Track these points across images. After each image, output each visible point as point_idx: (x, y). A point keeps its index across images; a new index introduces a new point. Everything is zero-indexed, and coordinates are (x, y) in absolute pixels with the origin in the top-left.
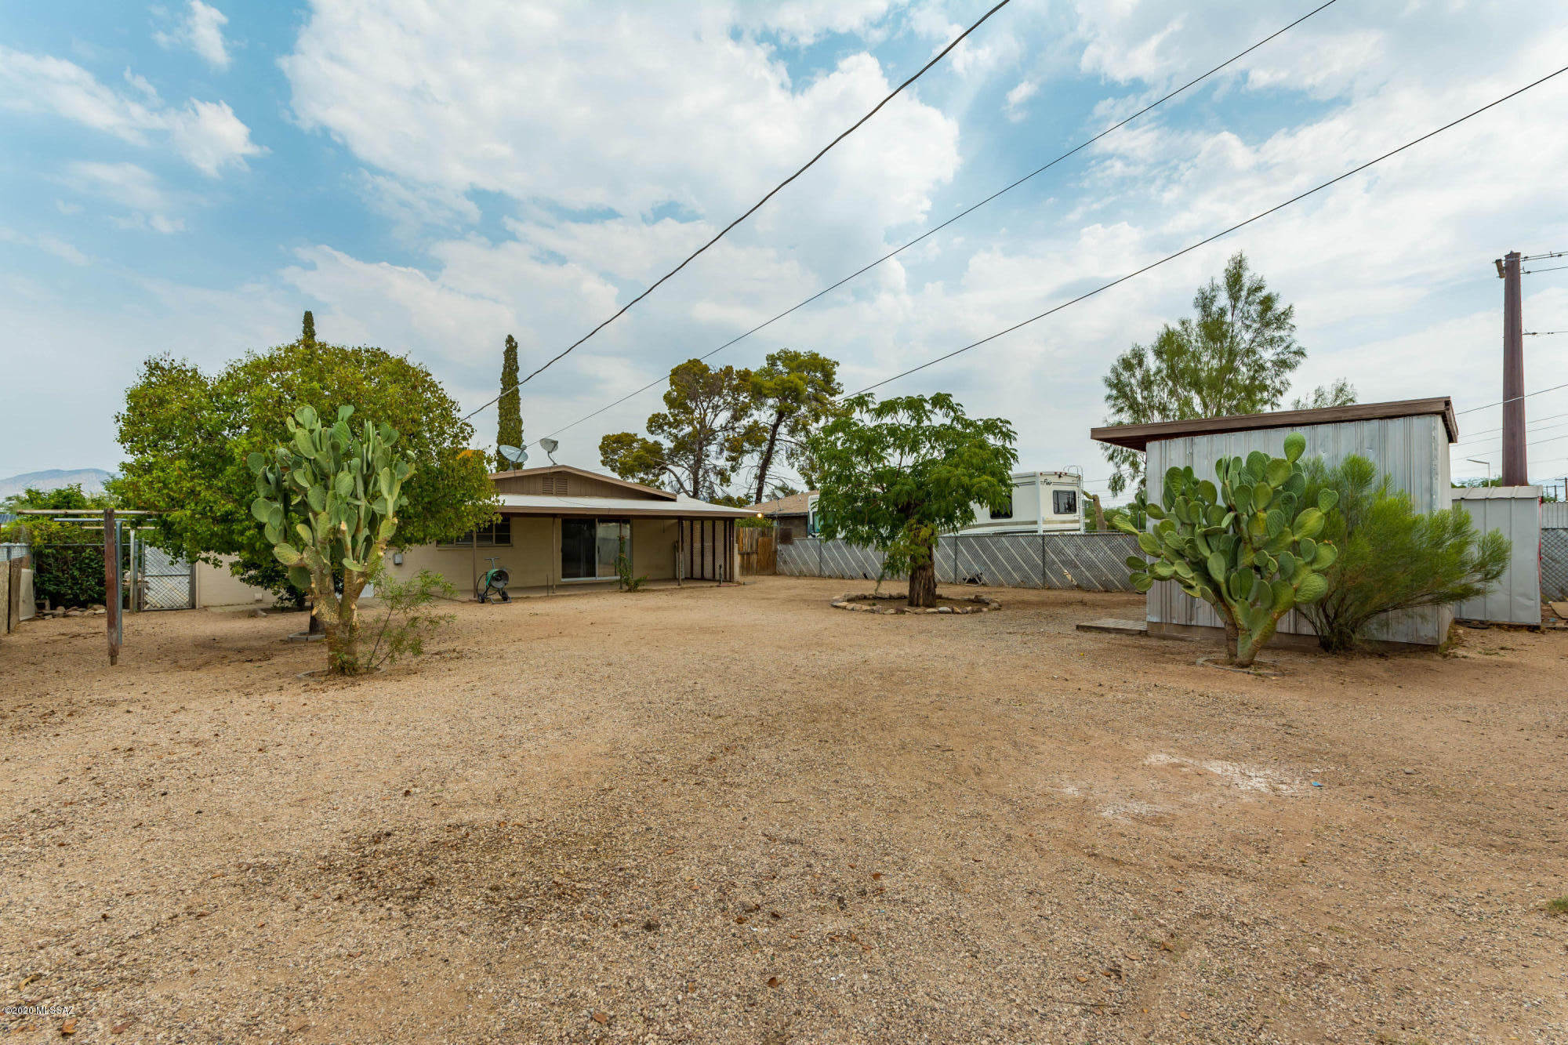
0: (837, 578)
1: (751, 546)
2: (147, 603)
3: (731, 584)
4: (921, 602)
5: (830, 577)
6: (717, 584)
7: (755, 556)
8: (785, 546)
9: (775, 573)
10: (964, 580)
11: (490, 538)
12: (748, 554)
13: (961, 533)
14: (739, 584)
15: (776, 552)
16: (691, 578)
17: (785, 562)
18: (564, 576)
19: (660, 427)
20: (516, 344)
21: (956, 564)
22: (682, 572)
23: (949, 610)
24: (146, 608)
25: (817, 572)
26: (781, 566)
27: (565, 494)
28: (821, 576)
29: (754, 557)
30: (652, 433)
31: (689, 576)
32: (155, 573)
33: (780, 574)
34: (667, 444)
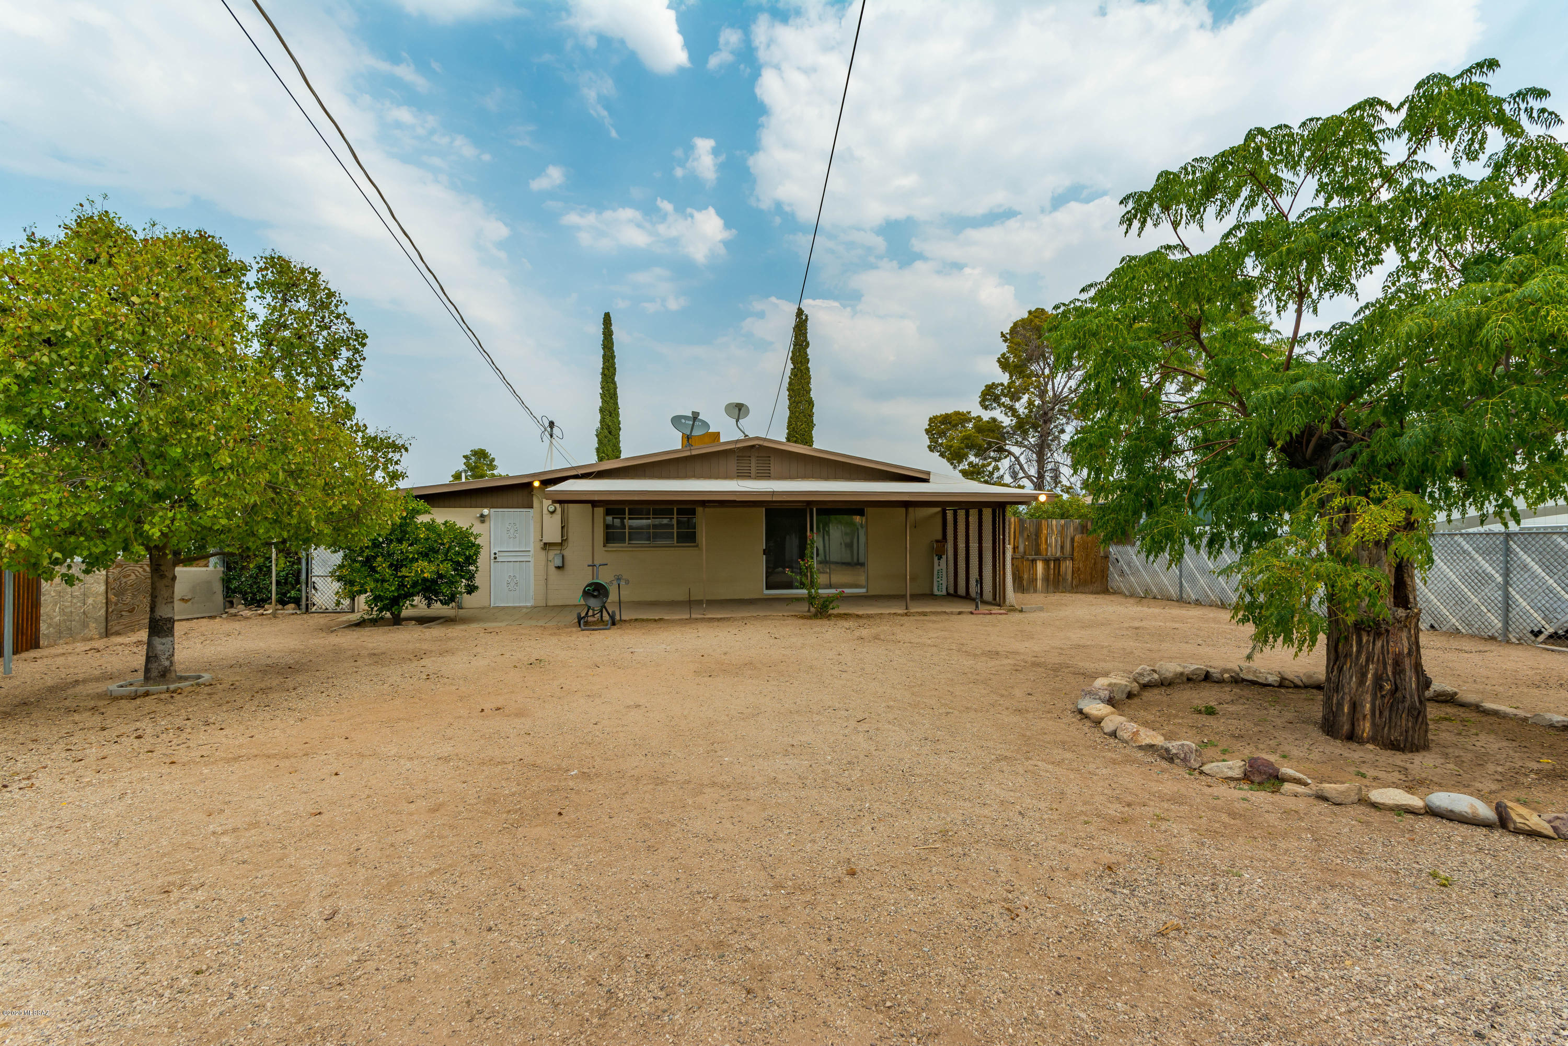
0: (1211, 605)
1: (1062, 547)
2: (314, 605)
3: (995, 610)
4: (1366, 728)
5: (1198, 603)
6: (971, 608)
7: (1069, 563)
8: (1120, 548)
9: (1105, 590)
10: (1537, 634)
11: (670, 536)
12: (1057, 560)
13: (1527, 523)
14: (1012, 609)
15: (1106, 557)
16: (953, 595)
17: (1122, 573)
18: (768, 587)
19: (996, 399)
20: (807, 316)
21: (1507, 596)
22: (941, 585)
23: (1485, 811)
24: (313, 610)
25: (1173, 592)
26: (1116, 580)
27: (767, 476)
28: (1181, 600)
29: (1067, 566)
30: (986, 408)
31: (952, 591)
32: (320, 574)
33: (1115, 593)
34: (1007, 421)
